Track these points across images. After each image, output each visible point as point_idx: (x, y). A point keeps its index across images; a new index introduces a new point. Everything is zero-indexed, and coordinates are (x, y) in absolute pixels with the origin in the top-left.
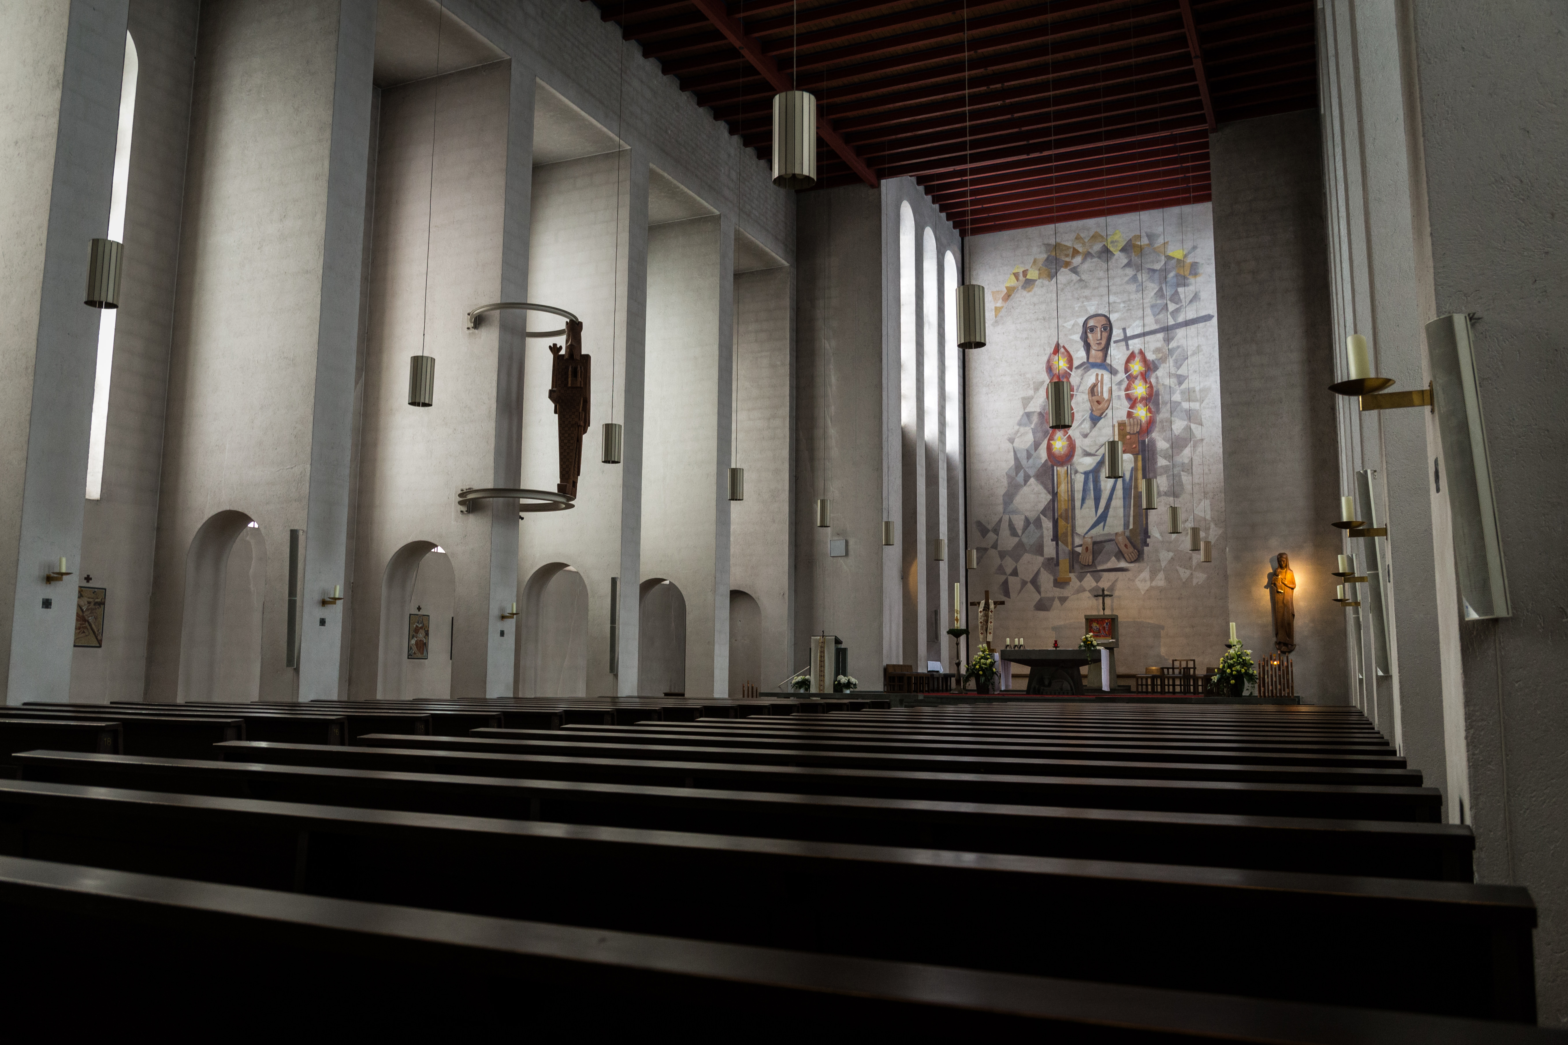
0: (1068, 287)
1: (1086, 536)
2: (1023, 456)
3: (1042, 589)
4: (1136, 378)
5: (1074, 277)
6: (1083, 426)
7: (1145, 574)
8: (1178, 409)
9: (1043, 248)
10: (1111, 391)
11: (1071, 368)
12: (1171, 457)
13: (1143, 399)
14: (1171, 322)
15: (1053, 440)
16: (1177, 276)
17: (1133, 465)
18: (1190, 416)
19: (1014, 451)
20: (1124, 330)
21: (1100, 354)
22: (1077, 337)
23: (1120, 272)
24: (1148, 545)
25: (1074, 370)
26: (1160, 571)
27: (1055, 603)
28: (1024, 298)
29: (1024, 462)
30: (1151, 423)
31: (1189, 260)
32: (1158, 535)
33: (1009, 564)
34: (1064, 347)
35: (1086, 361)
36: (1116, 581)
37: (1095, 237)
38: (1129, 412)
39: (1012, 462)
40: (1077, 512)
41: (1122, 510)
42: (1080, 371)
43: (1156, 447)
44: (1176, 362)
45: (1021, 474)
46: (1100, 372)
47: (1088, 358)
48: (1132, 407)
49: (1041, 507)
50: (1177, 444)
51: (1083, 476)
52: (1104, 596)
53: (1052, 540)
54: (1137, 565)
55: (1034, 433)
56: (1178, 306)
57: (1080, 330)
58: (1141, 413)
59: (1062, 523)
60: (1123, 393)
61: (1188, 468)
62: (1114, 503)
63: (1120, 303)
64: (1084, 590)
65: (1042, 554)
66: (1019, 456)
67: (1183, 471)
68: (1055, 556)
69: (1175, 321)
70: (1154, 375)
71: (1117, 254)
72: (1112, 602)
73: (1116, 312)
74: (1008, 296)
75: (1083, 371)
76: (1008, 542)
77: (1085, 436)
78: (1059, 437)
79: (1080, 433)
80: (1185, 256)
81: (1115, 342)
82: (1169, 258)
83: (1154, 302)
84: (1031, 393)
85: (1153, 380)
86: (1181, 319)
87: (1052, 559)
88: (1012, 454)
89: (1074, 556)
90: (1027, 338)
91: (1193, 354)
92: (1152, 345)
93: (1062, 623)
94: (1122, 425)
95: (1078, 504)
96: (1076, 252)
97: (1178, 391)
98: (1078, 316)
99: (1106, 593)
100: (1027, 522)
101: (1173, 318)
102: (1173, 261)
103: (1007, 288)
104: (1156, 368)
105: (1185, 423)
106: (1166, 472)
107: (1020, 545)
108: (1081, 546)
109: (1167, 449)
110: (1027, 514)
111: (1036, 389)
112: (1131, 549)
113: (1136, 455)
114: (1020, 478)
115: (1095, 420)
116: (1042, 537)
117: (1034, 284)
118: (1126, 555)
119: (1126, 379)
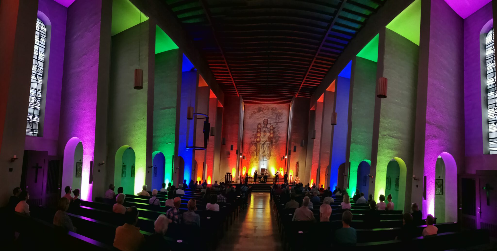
0: (262, 114)
1: (261, 154)
4: (271, 130)
8: (277, 135)
9: (258, 107)
13: (272, 133)
14: (278, 122)
16: (279, 115)
17: (269, 144)
18: (279, 137)
19: (251, 140)
20: (270, 122)
21: (266, 125)
22: (262, 122)
23: (270, 113)
25: (261, 127)
28: (254, 115)
29: (252, 142)
30: (273, 137)
34: (260, 124)
36: (265, 162)
37: (267, 107)
39: (250, 142)
40: (260, 151)
41: (267, 151)
44: (278, 128)
46: (265, 128)
47: (264, 126)
48: (270, 134)
49: (254, 150)
50: (277, 141)
51: (262, 145)
55: (254, 137)
56: (279, 119)
57: (263, 121)
58: (272, 135)
60: (269, 132)
61: (278, 145)
68: (256, 158)
71: (270, 110)
73: (269, 119)
75: (263, 128)
77: (262, 138)
80: (281, 112)
81: (269, 124)
82: (278, 112)
83: (275, 118)
84: (254, 131)
86: (279, 121)
89: (259, 158)
90: (254, 122)
91: (280, 127)
92: (274, 125)
94: (268, 137)
96: (263, 109)
97: (278, 133)
98: (263, 119)
99: (264, 164)
100: (252, 152)
101: (278, 121)
104: (275, 129)
107: (251, 156)
113: (270, 142)
114: (251, 145)
115: (264, 136)
116: (254, 155)
117: (256, 113)
118: (267, 158)
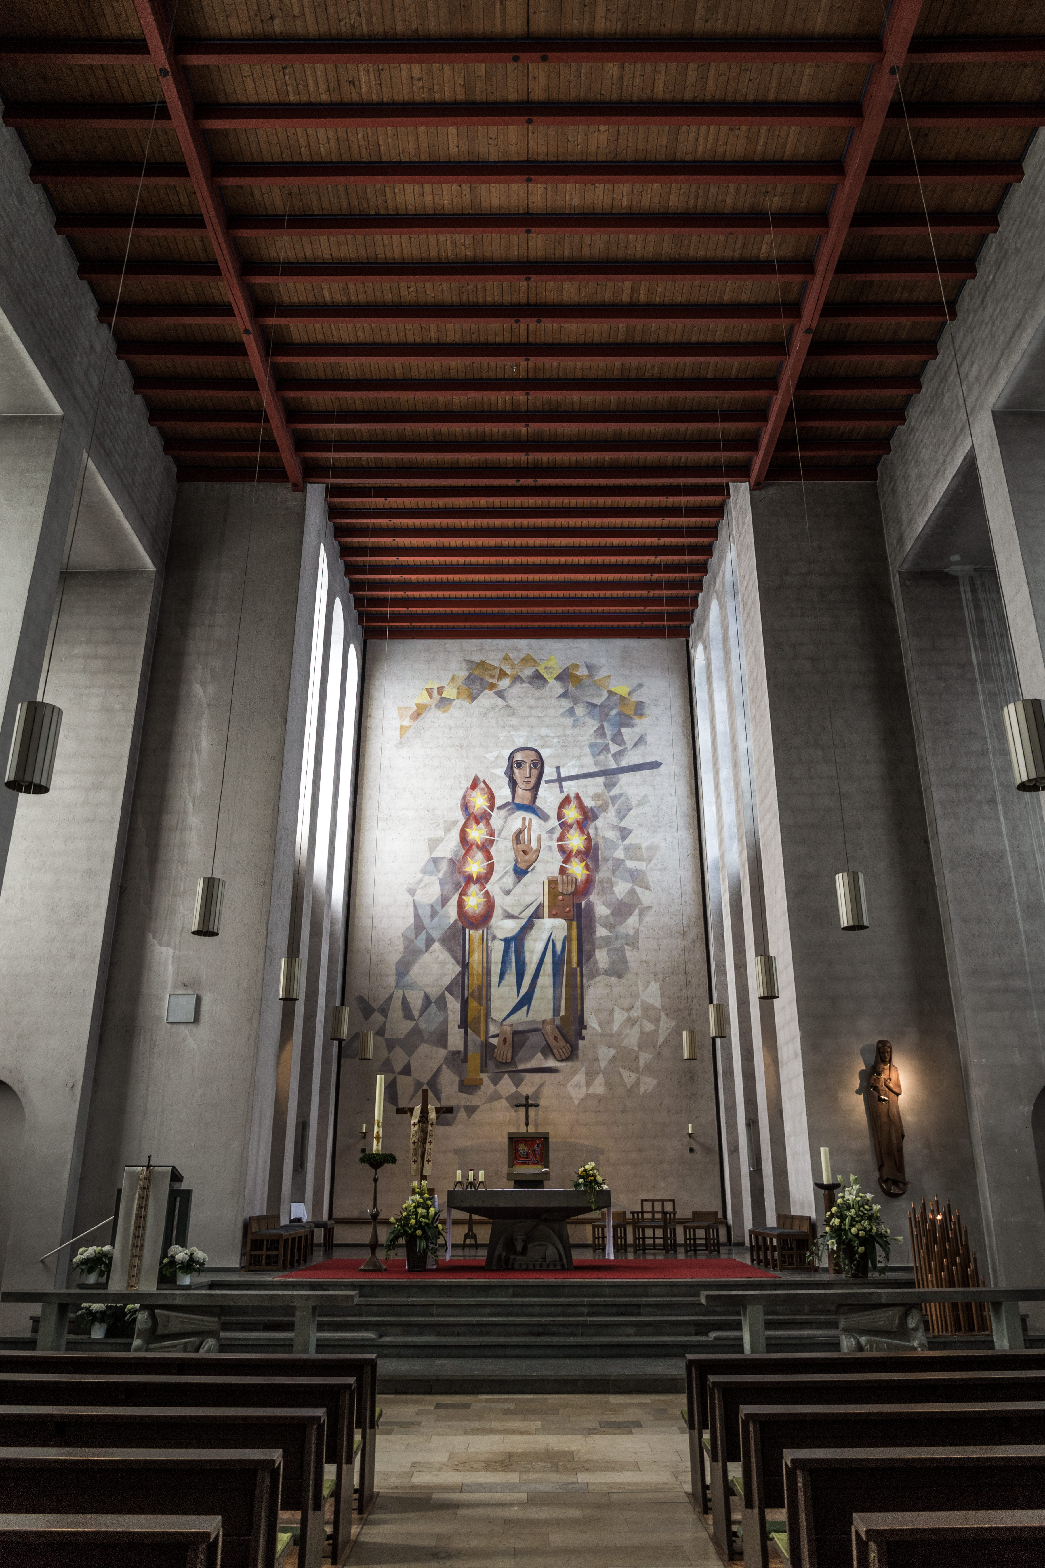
0: (492, 713)
1: (504, 1023)
2: (425, 913)
3: (443, 1095)
4: (571, 826)
5: (500, 701)
6: (504, 880)
7: (580, 1078)
8: (621, 867)
9: (464, 665)
10: (539, 840)
11: (492, 807)
12: (610, 927)
13: (579, 852)
14: (613, 766)
15: (465, 894)
16: (620, 714)
17: (565, 933)
18: (636, 877)
19: (415, 906)
20: (558, 768)
21: (529, 794)
22: (501, 771)
23: (555, 702)
24: (583, 1038)
25: (495, 810)
26: (598, 1073)
27: (459, 1114)
28: (436, 718)
29: (426, 921)
30: (589, 882)
31: (634, 698)
32: (596, 1026)
33: (399, 1058)
34: (484, 782)
35: (510, 800)
36: (542, 1085)
37: (527, 660)
38: (562, 867)
39: (411, 921)
40: (494, 990)
41: (551, 990)
42: (503, 813)
43: (594, 913)
44: (619, 812)
45: (423, 936)
46: (528, 816)
47: (513, 798)
48: (566, 860)
49: (447, 981)
50: (622, 910)
51: (503, 943)
52: (527, 1106)
53: (459, 1027)
54: (569, 1064)
55: (441, 884)
56: (621, 748)
57: (505, 764)
58: (577, 869)
59: (473, 1004)
60: (555, 844)
61: (633, 941)
62: (540, 981)
63: (553, 737)
64: (500, 1097)
65: (445, 1046)
66: (420, 912)
67: (627, 944)
68: (462, 1049)
69: (617, 764)
70: (592, 825)
71: (552, 682)
72: (537, 1115)
73: (549, 747)
74: (419, 712)
75: (507, 813)
76: (400, 1027)
77: (508, 893)
78: (474, 893)
79: (501, 888)
80: (630, 693)
81: (547, 782)
82: (611, 693)
83: (593, 741)
84: (440, 833)
85: (591, 831)
86: (624, 764)
87: (459, 1052)
88: (412, 909)
89: (487, 1049)
90: (438, 767)
91: (640, 804)
92: (591, 793)
93: (469, 1144)
94: (552, 883)
95: (495, 979)
96: (503, 674)
97: (621, 847)
98: (503, 748)
99: (530, 1102)
100: (427, 1000)
101: (616, 761)
102: (615, 698)
103: (417, 704)
104: (595, 817)
105: (630, 885)
106: (606, 945)
107: (416, 1032)
108: (497, 1036)
109: (608, 916)
110: (428, 990)
111: (448, 830)
112: (562, 1043)
113: (569, 921)
114: (421, 942)
115: (520, 873)
116: (445, 1022)
117: (450, 704)
118: (555, 1051)
119: (559, 828)
